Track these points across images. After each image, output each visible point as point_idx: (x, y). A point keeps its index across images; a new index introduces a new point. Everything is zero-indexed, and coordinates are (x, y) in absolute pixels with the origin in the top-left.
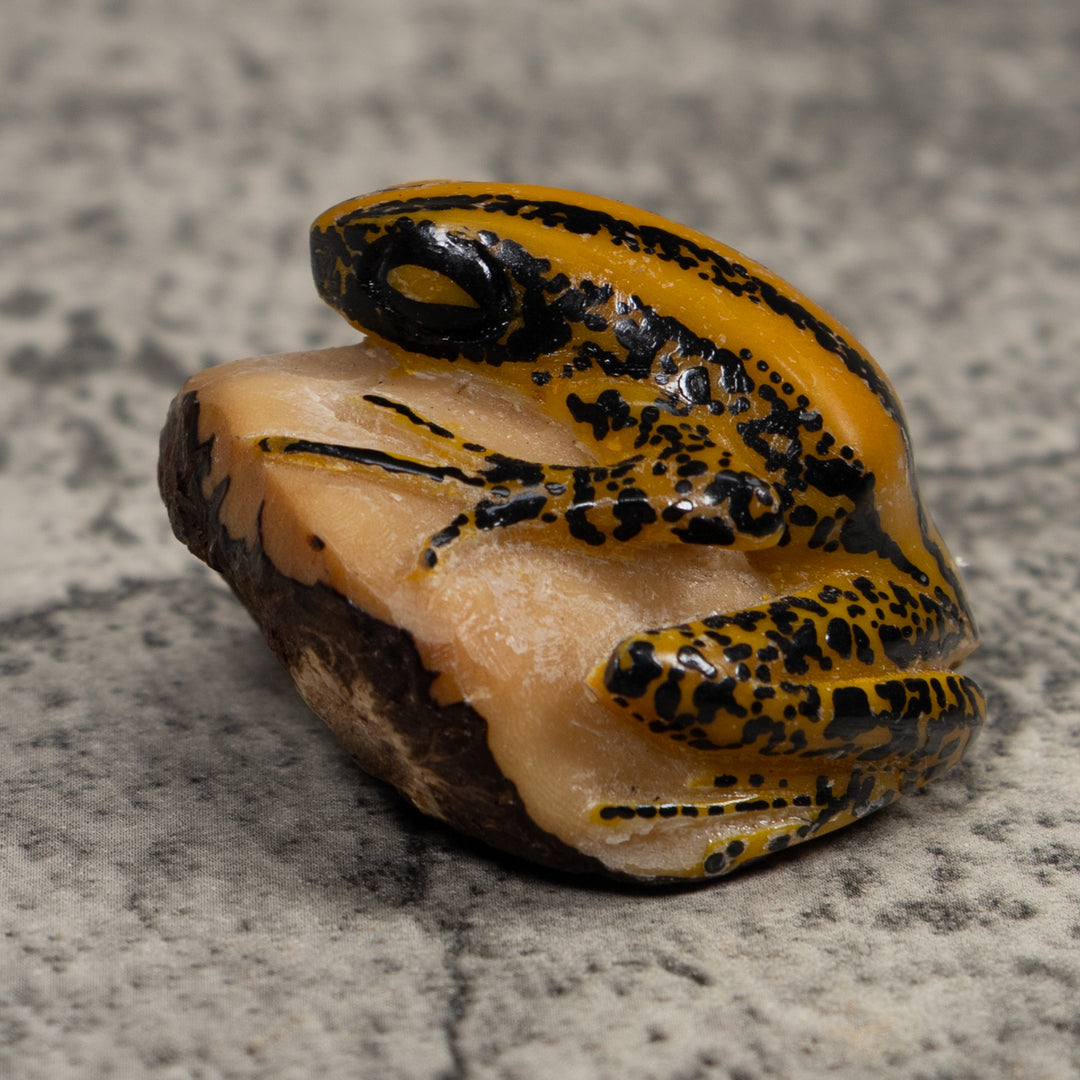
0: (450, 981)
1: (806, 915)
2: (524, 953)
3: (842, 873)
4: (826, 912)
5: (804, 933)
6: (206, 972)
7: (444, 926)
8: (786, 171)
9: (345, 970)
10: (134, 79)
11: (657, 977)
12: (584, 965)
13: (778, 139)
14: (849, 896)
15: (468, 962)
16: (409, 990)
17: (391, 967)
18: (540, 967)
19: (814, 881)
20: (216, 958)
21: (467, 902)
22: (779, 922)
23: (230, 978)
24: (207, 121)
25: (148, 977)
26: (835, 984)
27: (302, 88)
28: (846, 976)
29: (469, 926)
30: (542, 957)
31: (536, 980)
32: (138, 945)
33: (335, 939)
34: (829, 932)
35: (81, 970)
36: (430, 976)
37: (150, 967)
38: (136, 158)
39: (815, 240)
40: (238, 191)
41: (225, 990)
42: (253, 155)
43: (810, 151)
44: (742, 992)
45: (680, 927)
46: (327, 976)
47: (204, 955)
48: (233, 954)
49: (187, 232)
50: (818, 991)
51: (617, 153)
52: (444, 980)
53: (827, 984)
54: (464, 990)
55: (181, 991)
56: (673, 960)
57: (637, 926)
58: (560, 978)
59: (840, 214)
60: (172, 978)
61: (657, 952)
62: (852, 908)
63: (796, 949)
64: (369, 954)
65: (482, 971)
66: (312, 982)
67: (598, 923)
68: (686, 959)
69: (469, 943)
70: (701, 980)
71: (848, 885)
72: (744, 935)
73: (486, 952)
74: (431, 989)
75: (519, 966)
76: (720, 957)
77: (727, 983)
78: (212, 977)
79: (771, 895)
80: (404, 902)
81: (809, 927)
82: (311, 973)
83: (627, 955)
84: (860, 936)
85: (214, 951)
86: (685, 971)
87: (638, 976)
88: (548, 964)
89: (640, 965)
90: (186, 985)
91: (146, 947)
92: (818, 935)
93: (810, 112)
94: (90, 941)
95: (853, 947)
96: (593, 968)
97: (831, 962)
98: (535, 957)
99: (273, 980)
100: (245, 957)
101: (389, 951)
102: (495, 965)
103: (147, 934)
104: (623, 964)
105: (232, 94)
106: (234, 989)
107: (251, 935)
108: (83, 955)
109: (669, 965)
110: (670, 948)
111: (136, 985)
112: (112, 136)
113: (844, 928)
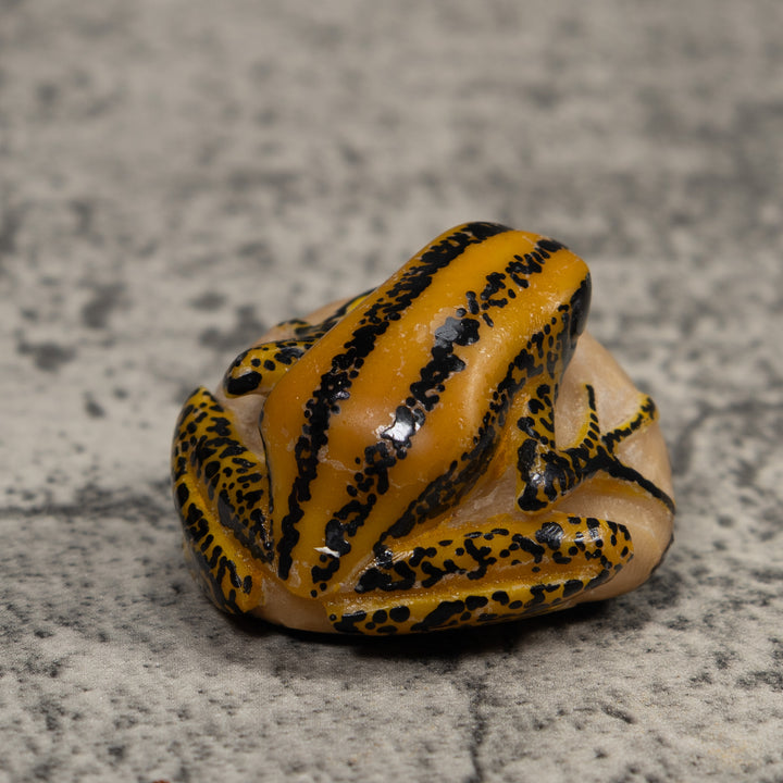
0: (474, 721)
1: (694, 680)
2: (519, 704)
3: (716, 654)
4: (706, 678)
5: (692, 691)
6: (322, 715)
7: (469, 686)
8: (681, 220)
9: (408, 714)
10: (277, 163)
11: (601, 718)
12: (556, 711)
13: (676, 200)
14: (720, 668)
15: (484, 709)
16: (448, 726)
17: (437, 712)
18: (529, 712)
19: (698, 659)
20: (329, 706)
21: (484, 673)
22: (676, 684)
23: (338, 718)
24: (323, 189)
25: (287, 718)
26: (711, 722)
27: (382, 168)
28: (718, 718)
29: (485, 687)
30: (530, 706)
31: (526, 720)
32: (281, 698)
33: (402, 695)
34: (708, 691)
35: (245, 714)
36: (461, 717)
37: (288, 712)
38: (279, 212)
39: (700, 262)
40: (341, 232)
41: (334, 726)
42: (351, 209)
43: (696, 207)
44: (654, 727)
45: (615, 687)
46: (397, 717)
47: (321, 704)
48: (339, 704)
49: (310, 257)
50: (701, 727)
51: (576, 208)
52: (469, 720)
53: (706, 723)
54: (481, 726)
55: (307, 727)
56: (611, 708)
57: (589, 687)
58: (541, 719)
59: (714, 247)
60: (301, 718)
61: (601, 703)
62: (722, 676)
63: (688, 701)
64: (424, 704)
65: (493, 715)
66: (388, 721)
67: (564, 684)
68: (619, 707)
69: (485, 697)
70: (628, 720)
71: (720, 662)
72: (655, 692)
73: (495, 703)
74: (462, 725)
75: (516, 711)
76: (640, 706)
77: (644, 721)
78: (326, 718)
79: (672, 667)
80: (445, 672)
81: (695, 687)
82: (387, 716)
83: (584, 705)
84: (726, 693)
85: (327, 702)
86: (619, 714)
87: (589, 718)
88: (534, 710)
89: (590, 710)
90: (310, 723)
91: (285, 700)
92: (701, 692)
93: (697, 183)
94: (251, 696)
95: (722, 700)
96: (562, 713)
97: (709, 708)
98: (526, 706)
99: (364, 720)
100: (347, 706)
101: (435, 702)
102: (501, 711)
103: (285, 691)
104: (580, 710)
105: (338, 172)
106: (340, 725)
107: (351, 692)
108: (247, 705)
109: (608, 711)
110: (609, 700)
111: (279, 723)
112: (264, 198)
113: (717, 688)
